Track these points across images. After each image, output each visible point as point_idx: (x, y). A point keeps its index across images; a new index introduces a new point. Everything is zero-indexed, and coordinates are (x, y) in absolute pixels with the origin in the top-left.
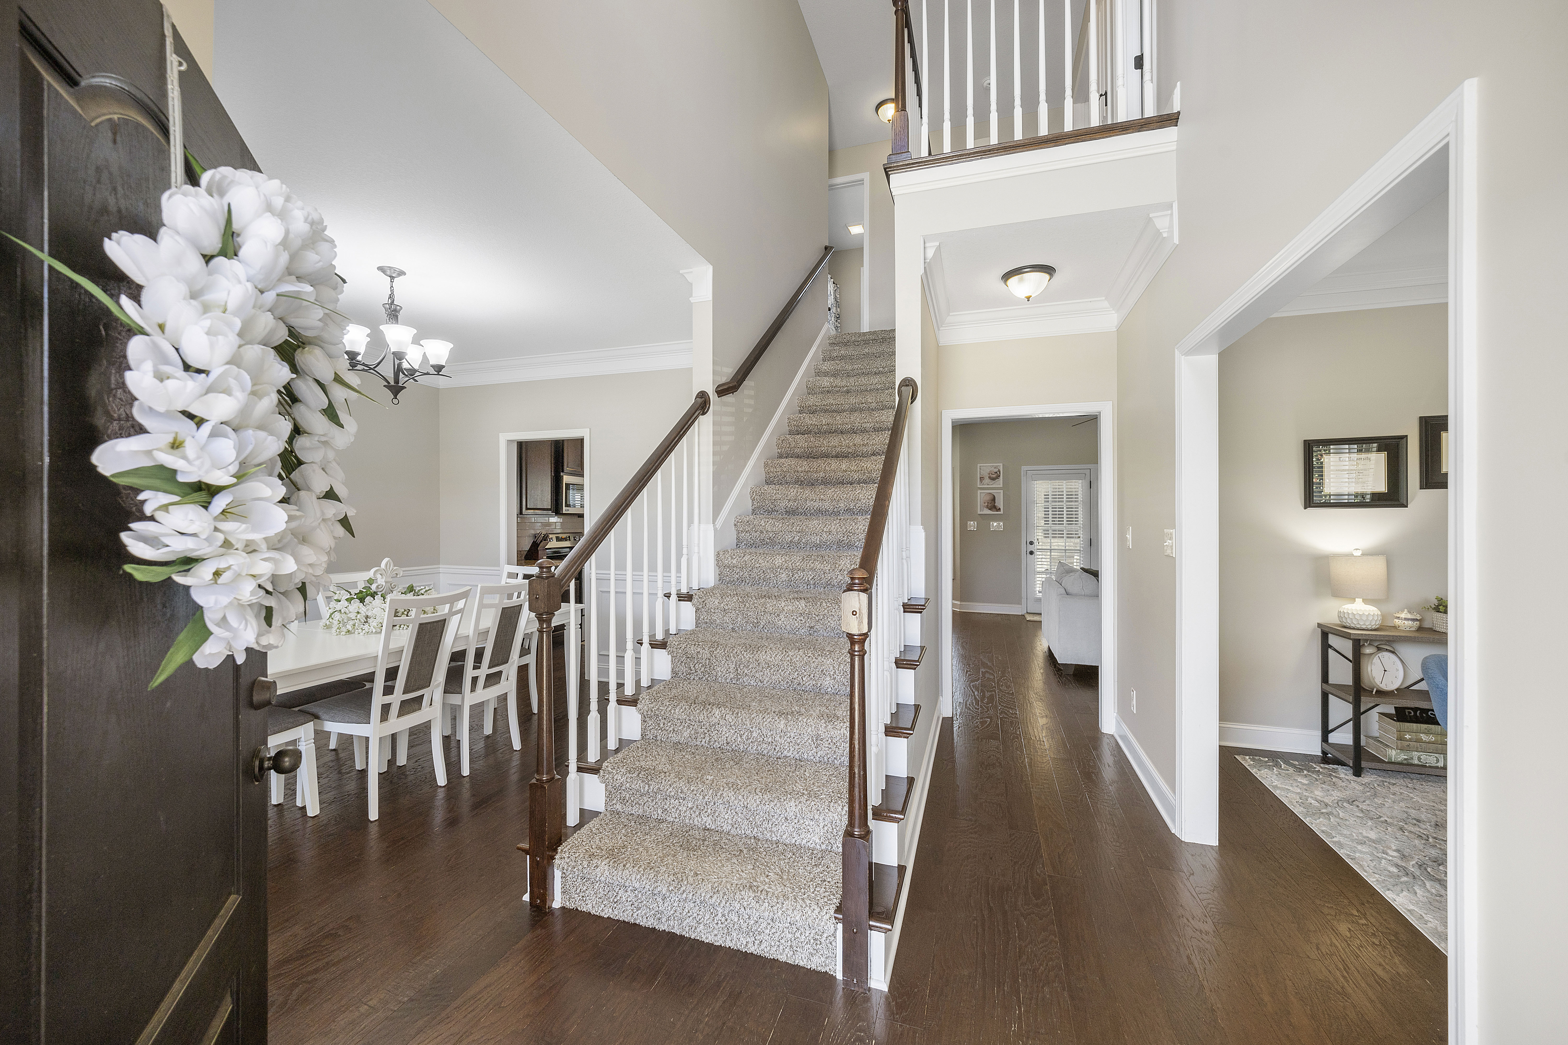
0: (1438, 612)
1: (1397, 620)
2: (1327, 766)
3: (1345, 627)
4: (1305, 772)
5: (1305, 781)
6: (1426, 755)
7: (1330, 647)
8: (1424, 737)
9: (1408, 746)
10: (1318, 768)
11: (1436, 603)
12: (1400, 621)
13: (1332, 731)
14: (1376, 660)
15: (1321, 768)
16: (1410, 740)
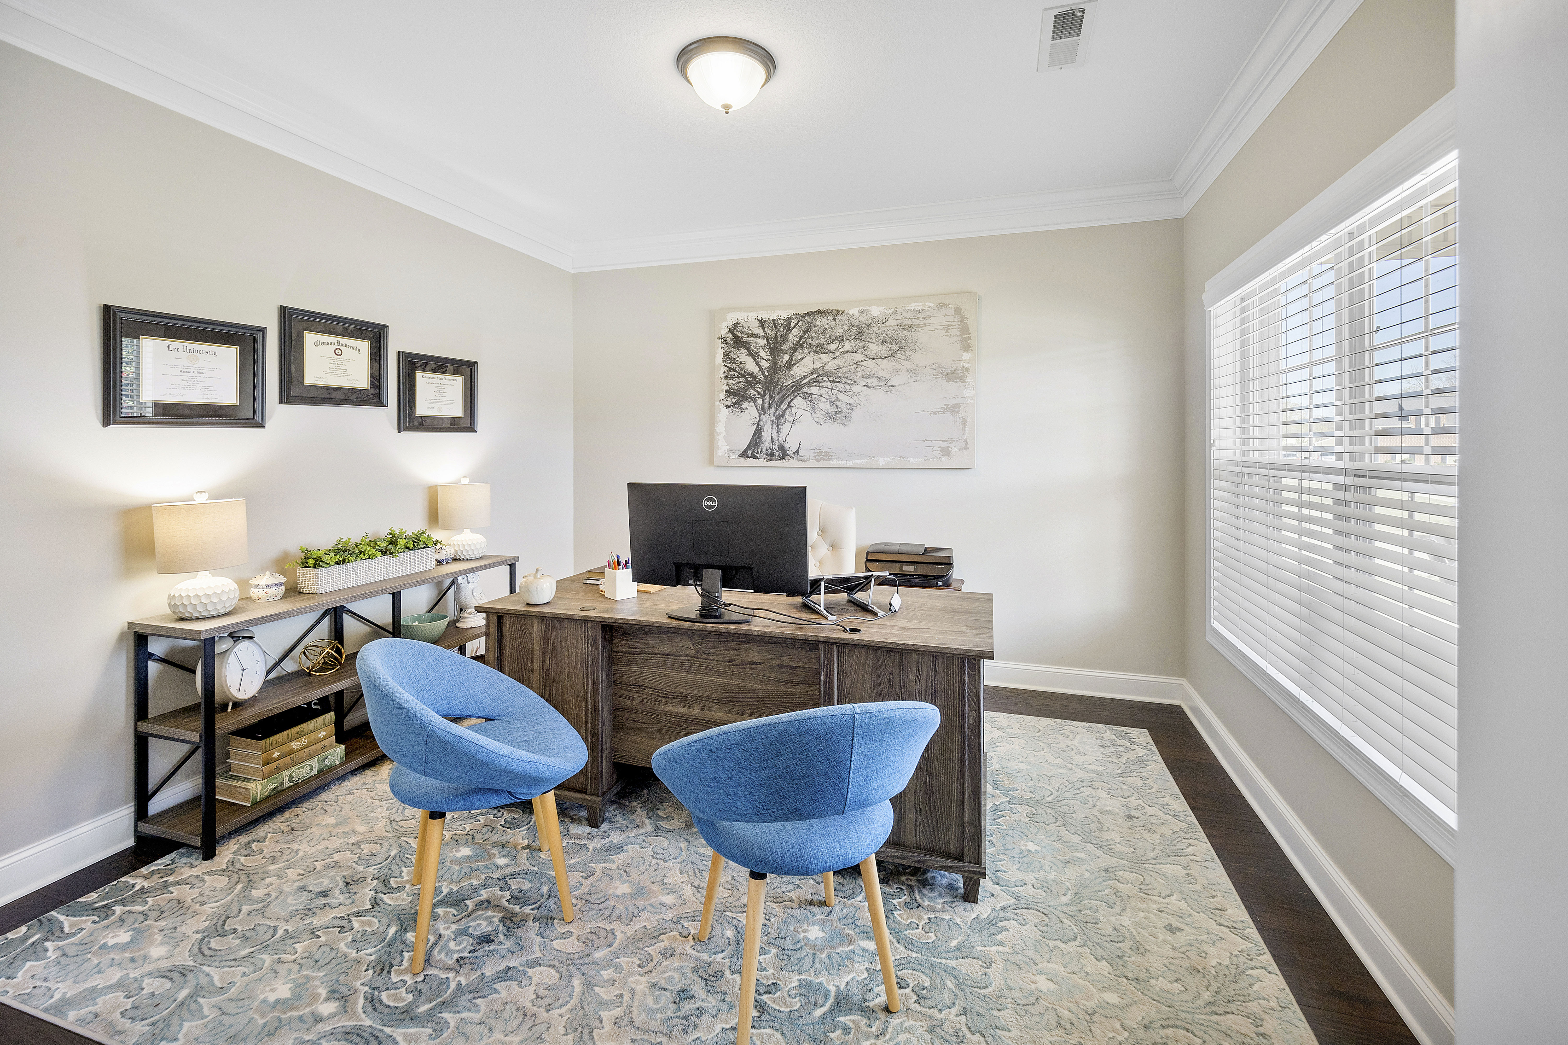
0: (306, 567)
1: (256, 590)
2: (152, 867)
3: (182, 619)
4: (118, 909)
5: (124, 937)
6: (298, 769)
7: (150, 656)
8: (295, 745)
9: (277, 767)
10: (140, 883)
11: (302, 555)
12: (261, 590)
13: (154, 793)
14: (232, 659)
15: (145, 877)
16: (280, 758)
